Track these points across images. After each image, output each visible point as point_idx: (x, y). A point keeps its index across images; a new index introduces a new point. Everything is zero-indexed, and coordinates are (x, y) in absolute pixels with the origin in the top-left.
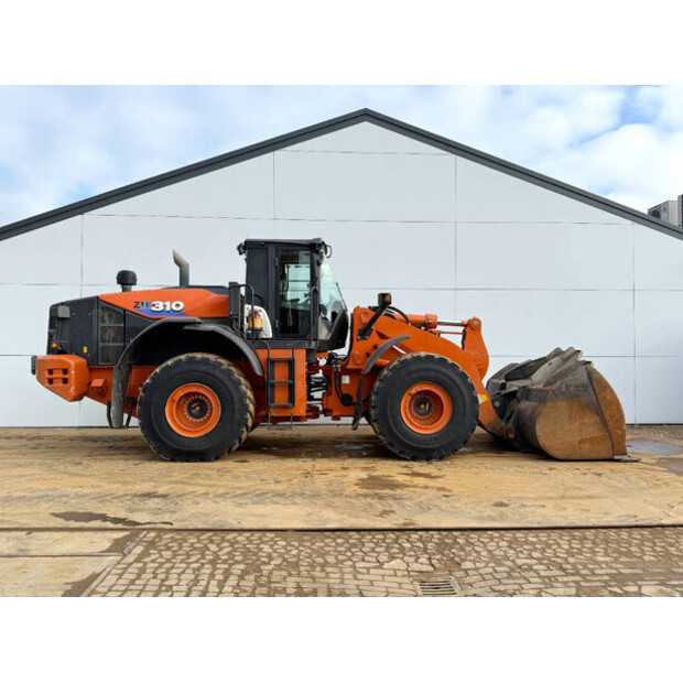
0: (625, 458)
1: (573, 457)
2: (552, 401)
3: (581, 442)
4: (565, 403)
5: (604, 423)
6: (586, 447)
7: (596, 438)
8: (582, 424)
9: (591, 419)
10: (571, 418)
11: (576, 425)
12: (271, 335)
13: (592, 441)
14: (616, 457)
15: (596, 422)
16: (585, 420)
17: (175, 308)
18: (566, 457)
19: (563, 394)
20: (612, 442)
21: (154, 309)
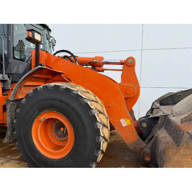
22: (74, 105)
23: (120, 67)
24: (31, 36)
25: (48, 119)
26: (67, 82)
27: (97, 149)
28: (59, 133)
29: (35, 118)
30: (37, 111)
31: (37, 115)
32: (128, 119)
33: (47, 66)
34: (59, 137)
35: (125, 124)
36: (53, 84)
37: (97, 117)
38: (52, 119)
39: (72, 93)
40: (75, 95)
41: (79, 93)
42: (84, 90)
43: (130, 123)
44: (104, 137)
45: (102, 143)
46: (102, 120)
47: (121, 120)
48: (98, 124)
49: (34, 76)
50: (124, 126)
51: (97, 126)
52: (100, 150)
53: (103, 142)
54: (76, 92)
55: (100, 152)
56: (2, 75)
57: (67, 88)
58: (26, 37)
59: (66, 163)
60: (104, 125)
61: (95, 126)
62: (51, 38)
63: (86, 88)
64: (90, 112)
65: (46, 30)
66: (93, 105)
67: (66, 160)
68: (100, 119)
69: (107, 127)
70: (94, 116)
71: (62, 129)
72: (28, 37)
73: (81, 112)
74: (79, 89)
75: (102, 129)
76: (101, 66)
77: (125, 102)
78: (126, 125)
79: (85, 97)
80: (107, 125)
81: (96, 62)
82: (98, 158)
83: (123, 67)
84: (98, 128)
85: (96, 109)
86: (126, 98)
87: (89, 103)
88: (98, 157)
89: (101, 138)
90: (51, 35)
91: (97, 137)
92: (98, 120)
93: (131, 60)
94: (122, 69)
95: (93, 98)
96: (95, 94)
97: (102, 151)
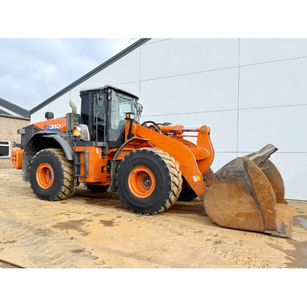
0: (275, 233)
1: (231, 226)
2: (216, 182)
3: (238, 215)
4: (225, 185)
5: (257, 203)
6: (241, 220)
7: (250, 214)
8: (240, 202)
9: (247, 199)
10: (230, 196)
11: (234, 202)
12: (89, 140)
13: (247, 215)
14: (266, 232)
15: (251, 202)
16: (242, 199)
17: (57, 128)
18: (226, 225)
19: (224, 178)
20: (264, 219)
21: (50, 128)
22: (155, 161)
23: (196, 134)
24: (128, 117)
25: (139, 172)
26: (152, 147)
27: (169, 190)
28: (146, 183)
29: (131, 171)
30: (132, 166)
31: (132, 169)
32: (199, 176)
33: (137, 135)
34: (146, 186)
36: (142, 149)
38: (141, 172)
41: (158, 154)
42: (163, 153)
43: (200, 179)
44: (174, 183)
46: (173, 172)
47: (193, 177)
48: (170, 174)
49: (130, 143)
50: (195, 181)
52: (171, 190)
54: (156, 154)
56: (102, 143)
57: (151, 151)
58: (125, 117)
62: (139, 105)
63: (164, 152)
64: (165, 166)
65: (134, 99)
66: (167, 162)
69: (178, 178)
70: (168, 168)
71: (148, 181)
72: (127, 117)
73: (159, 165)
74: (159, 152)
75: (173, 177)
76: (180, 134)
78: (197, 181)
79: (163, 157)
80: (178, 176)
81: (175, 131)
83: (198, 134)
85: (169, 164)
86: (197, 161)
87: (164, 160)
88: (170, 195)
90: (138, 102)
91: (169, 182)
92: (170, 171)
93: (204, 129)
94: (197, 135)
95: (169, 158)
96: (171, 155)
97: (173, 192)
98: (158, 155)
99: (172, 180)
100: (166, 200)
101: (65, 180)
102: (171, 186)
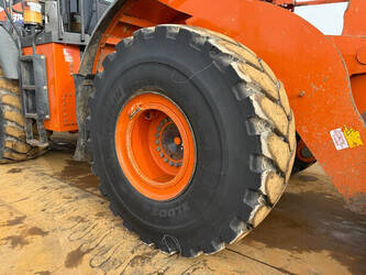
22: (196, 73)
27: (251, 190)
30: (122, 92)
32: (355, 129)
34: (171, 156)
35: (343, 143)
37: (255, 104)
38: (154, 111)
39: (193, 43)
40: (199, 45)
41: (212, 41)
43: (359, 142)
44: (273, 163)
45: (264, 175)
46: (271, 115)
47: (332, 133)
48: (258, 126)
50: (338, 148)
51: (253, 130)
52: (260, 193)
53: (269, 173)
54: (204, 41)
55: (260, 199)
56: (78, 35)
59: (177, 211)
60: (277, 132)
61: (248, 130)
64: (235, 91)
66: (246, 73)
67: (177, 205)
68: (264, 111)
69: (286, 140)
70: (249, 101)
71: (177, 141)
75: (269, 138)
77: (349, 83)
78: (346, 146)
79: (227, 52)
80: (285, 133)
82: (253, 213)
84: (257, 133)
85: (254, 83)
86: (353, 77)
87: (235, 65)
88: (252, 210)
89: (264, 163)
91: (251, 158)
92: (258, 110)
96: (260, 56)
97: (266, 198)
98: (207, 43)
99: (265, 152)
100: (236, 225)
101: (10, 124)
102: (259, 176)
